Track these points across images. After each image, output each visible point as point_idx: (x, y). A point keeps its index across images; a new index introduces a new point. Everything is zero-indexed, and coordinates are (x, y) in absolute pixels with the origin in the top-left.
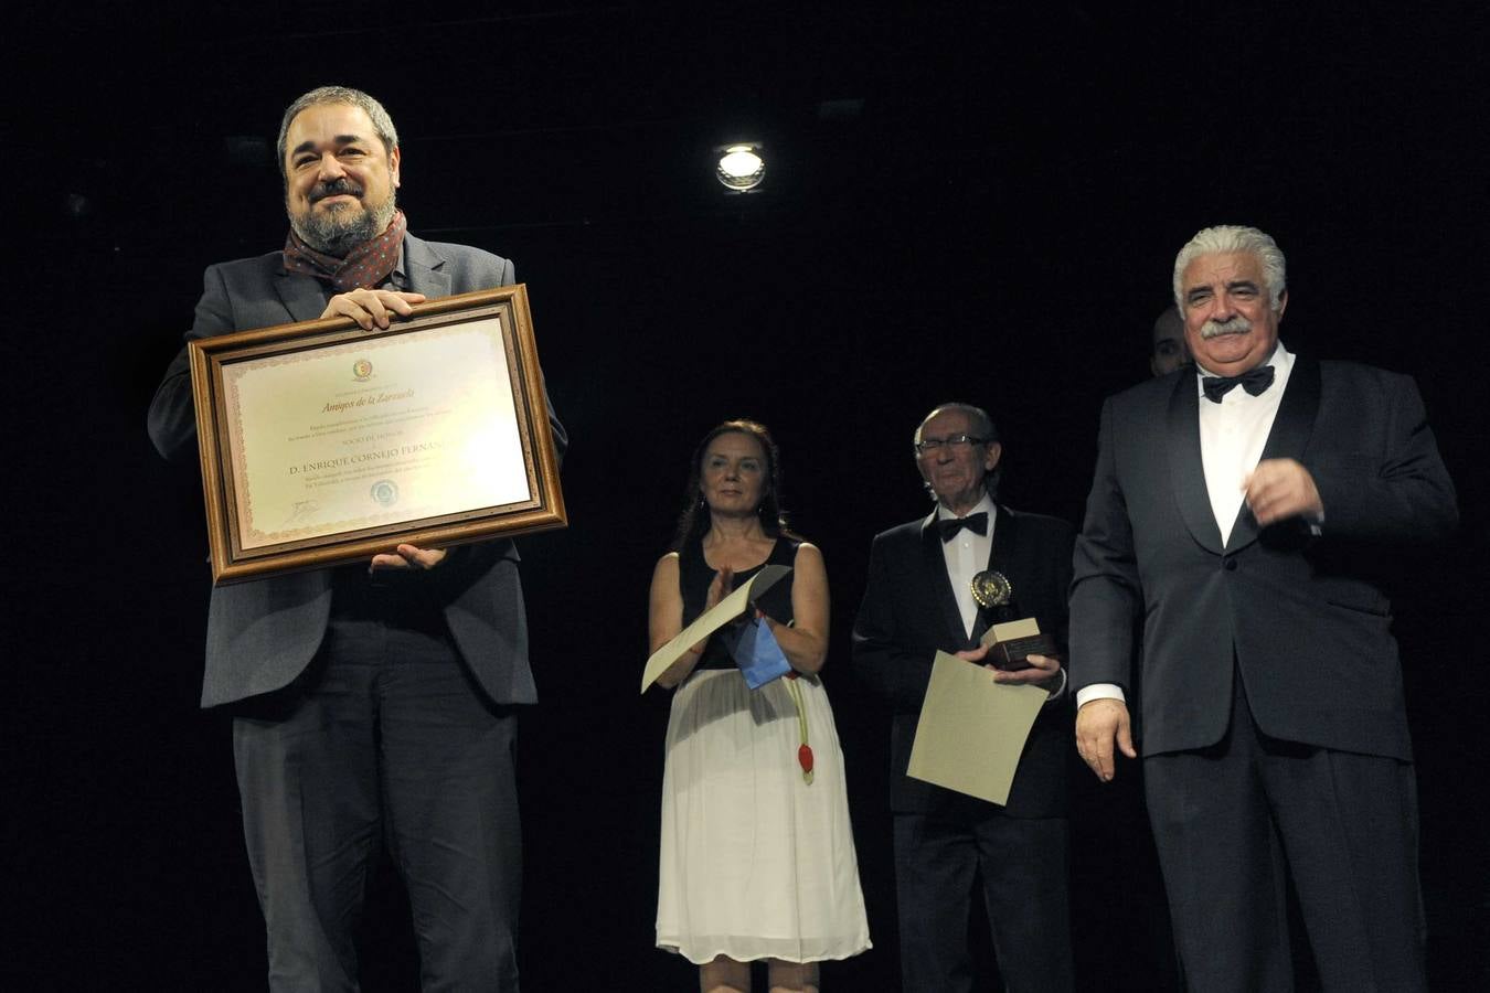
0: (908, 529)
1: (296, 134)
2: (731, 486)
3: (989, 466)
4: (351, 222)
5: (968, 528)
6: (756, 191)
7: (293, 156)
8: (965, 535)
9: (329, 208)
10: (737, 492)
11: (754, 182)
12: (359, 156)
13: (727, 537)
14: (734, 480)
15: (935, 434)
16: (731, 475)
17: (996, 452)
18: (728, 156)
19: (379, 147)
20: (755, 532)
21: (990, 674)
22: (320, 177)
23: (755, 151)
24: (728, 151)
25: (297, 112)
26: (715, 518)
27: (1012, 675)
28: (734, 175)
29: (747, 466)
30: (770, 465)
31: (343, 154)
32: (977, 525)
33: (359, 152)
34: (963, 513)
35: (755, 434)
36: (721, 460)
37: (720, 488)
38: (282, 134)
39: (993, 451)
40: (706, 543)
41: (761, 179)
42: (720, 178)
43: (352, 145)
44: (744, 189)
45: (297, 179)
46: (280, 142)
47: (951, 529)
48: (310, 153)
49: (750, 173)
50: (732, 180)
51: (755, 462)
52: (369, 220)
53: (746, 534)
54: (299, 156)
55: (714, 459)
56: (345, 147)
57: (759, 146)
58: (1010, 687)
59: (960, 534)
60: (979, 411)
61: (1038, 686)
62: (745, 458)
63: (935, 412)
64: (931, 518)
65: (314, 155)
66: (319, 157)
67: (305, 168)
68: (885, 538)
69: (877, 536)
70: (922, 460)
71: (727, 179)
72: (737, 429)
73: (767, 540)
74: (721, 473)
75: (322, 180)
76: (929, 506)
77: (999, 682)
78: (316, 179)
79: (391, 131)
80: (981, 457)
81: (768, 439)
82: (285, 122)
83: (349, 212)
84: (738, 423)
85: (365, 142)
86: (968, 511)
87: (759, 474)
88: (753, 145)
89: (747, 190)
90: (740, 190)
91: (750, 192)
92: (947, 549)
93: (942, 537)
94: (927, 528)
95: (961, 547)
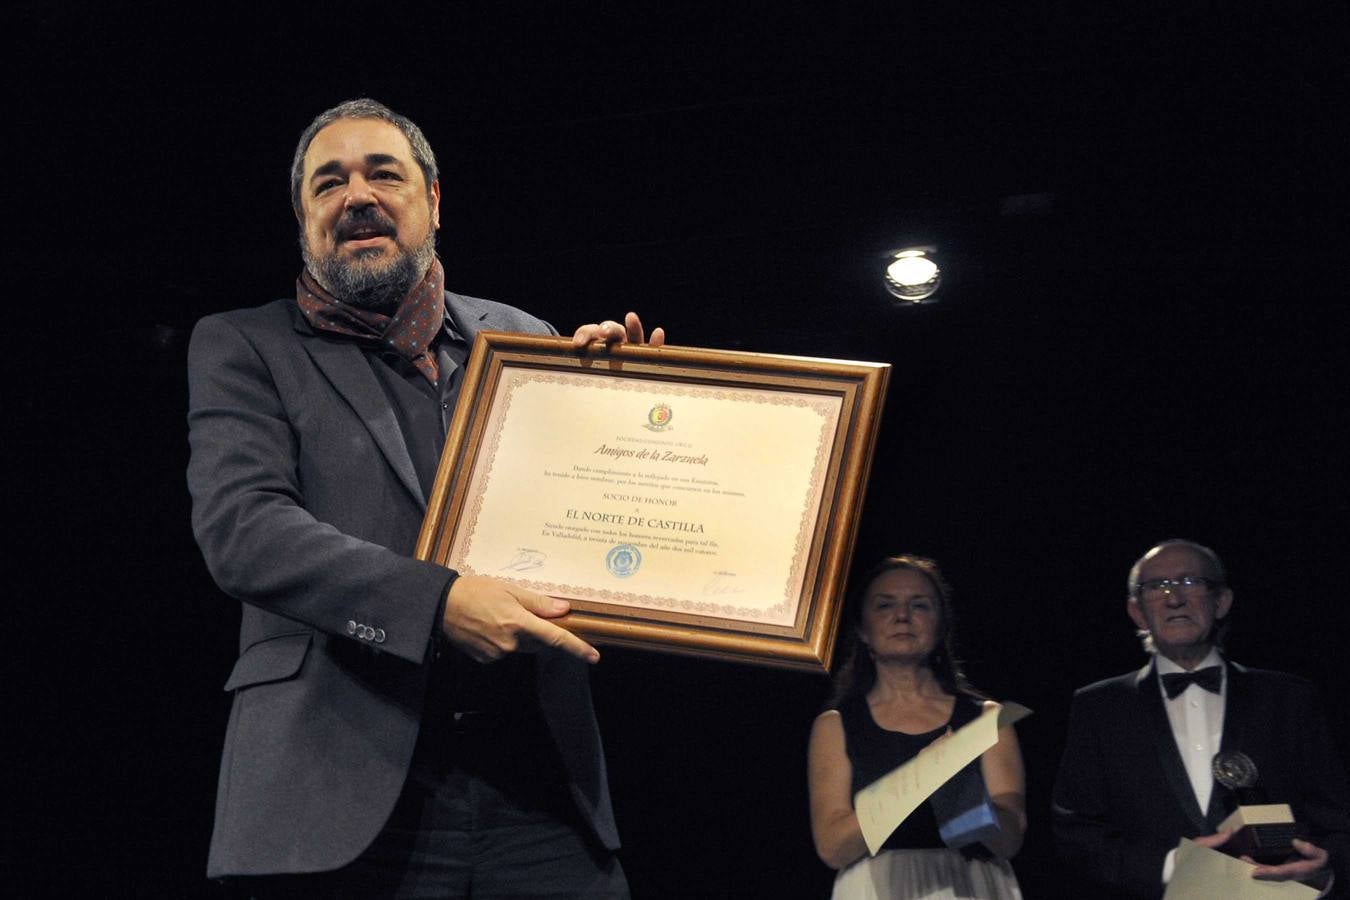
0: (1120, 684)
1: (314, 156)
2: (902, 628)
3: (1220, 615)
4: (386, 271)
5: (1198, 684)
6: (930, 301)
7: (312, 180)
8: (1194, 694)
9: (358, 254)
10: (910, 636)
11: (927, 291)
12: (395, 182)
13: (899, 693)
14: (906, 621)
16: (902, 616)
17: (1226, 600)
18: (897, 262)
19: (416, 173)
20: (930, 687)
21: (1247, 867)
22: (346, 204)
23: (928, 256)
24: (897, 256)
25: (318, 130)
26: (883, 670)
27: (1274, 870)
28: (906, 284)
29: (920, 606)
30: (943, 604)
31: (374, 178)
32: (1208, 681)
33: (395, 177)
34: (1193, 667)
35: (922, 572)
36: (885, 601)
37: (890, 632)
38: (297, 160)
39: (1223, 598)
40: (872, 701)
41: (936, 287)
42: (888, 287)
43: (385, 167)
44: (916, 299)
45: (316, 211)
46: (294, 170)
47: (1177, 685)
48: (334, 174)
49: (924, 281)
50: (902, 289)
51: (925, 600)
52: (409, 266)
53: (919, 688)
54: (319, 181)
55: (879, 600)
56: (378, 168)
57: (932, 250)
58: (1270, 883)
59: (1188, 691)
60: (1207, 550)
61: (1300, 882)
62: (917, 597)
63: (1154, 551)
64: (1145, 672)
65: (339, 178)
66: (346, 180)
67: (328, 195)
69: (1078, 691)
71: (897, 288)
72: (903, 565)
73: (942, 696)
74: (889, 615)
75: (350, 207)
76: (1144, 658)
77: (1258, 877)
78: (341, 209)
79: (430, 158)
80: (1211, 602)
81: (935, 574)
82: (301, 144)
83: (383, 261)
84: (904, 560)
85: (401, 164)
86: (1197, 665)
87: (933, 615)
88: (927, 248)
89: (921, 300)
90: (912, 301)
91: (924, 302)
92: (1172, 707)
93: (1164, 693)
94: (1143, 682)
95: (1188, 707)
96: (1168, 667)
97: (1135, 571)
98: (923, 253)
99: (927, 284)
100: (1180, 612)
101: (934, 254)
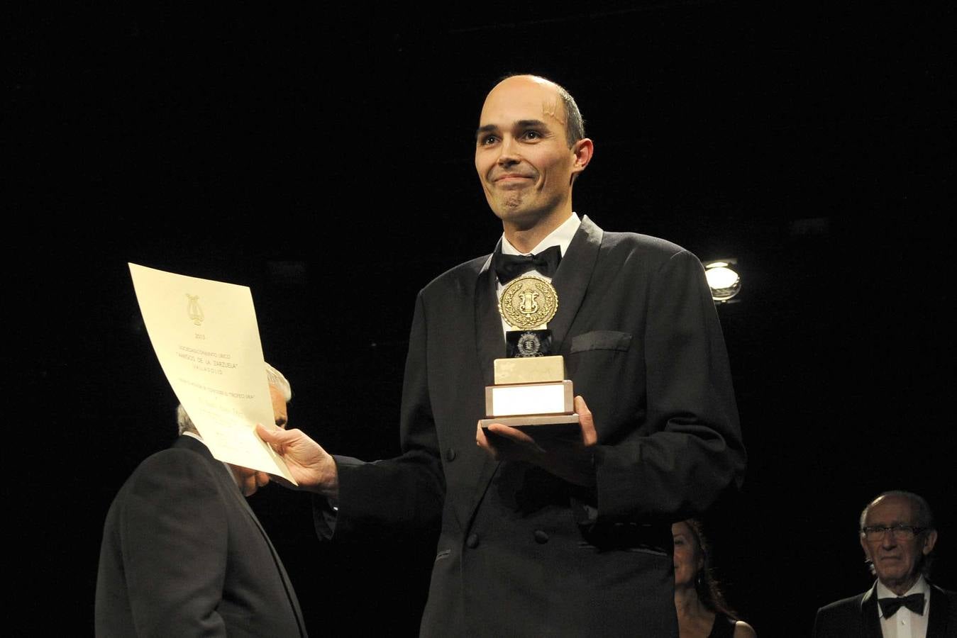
3: (926, 550)
5: (907, 607)
8: (903, 613)
11: (731, 293)
15: (878, 520)
17: (932, 539)
23: (730, 267)
24: (711, 266)
28: (717, 287)
32: (915, 604)
34: (903, 593)
39: (930, 537)
41: (738, 290)
44: (723, 300)
47: (891, 608)
49: (728, 286)
50: (715, 292)
57: (734, 262)
59: (899, 612)
63: (880, 498)
64: (868, 594)
68: (827, 609)
69: (820, 609)
70: (866, 540)
80: (919, 544)
86: (907, 590)
88: (729, 261)
89: (727, 300)
90: (721, 301)
91: (729, 302)
92: (886, 624)
93: (881, 614)
94: (866, 604)
95: (898, 623)
96: (885, 593)
97: (864, 515)
98: (726, 265)
99: (731, 288)
100: (892, 553)
101: (734, 265)
